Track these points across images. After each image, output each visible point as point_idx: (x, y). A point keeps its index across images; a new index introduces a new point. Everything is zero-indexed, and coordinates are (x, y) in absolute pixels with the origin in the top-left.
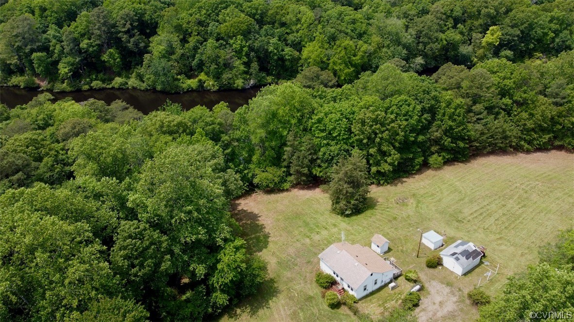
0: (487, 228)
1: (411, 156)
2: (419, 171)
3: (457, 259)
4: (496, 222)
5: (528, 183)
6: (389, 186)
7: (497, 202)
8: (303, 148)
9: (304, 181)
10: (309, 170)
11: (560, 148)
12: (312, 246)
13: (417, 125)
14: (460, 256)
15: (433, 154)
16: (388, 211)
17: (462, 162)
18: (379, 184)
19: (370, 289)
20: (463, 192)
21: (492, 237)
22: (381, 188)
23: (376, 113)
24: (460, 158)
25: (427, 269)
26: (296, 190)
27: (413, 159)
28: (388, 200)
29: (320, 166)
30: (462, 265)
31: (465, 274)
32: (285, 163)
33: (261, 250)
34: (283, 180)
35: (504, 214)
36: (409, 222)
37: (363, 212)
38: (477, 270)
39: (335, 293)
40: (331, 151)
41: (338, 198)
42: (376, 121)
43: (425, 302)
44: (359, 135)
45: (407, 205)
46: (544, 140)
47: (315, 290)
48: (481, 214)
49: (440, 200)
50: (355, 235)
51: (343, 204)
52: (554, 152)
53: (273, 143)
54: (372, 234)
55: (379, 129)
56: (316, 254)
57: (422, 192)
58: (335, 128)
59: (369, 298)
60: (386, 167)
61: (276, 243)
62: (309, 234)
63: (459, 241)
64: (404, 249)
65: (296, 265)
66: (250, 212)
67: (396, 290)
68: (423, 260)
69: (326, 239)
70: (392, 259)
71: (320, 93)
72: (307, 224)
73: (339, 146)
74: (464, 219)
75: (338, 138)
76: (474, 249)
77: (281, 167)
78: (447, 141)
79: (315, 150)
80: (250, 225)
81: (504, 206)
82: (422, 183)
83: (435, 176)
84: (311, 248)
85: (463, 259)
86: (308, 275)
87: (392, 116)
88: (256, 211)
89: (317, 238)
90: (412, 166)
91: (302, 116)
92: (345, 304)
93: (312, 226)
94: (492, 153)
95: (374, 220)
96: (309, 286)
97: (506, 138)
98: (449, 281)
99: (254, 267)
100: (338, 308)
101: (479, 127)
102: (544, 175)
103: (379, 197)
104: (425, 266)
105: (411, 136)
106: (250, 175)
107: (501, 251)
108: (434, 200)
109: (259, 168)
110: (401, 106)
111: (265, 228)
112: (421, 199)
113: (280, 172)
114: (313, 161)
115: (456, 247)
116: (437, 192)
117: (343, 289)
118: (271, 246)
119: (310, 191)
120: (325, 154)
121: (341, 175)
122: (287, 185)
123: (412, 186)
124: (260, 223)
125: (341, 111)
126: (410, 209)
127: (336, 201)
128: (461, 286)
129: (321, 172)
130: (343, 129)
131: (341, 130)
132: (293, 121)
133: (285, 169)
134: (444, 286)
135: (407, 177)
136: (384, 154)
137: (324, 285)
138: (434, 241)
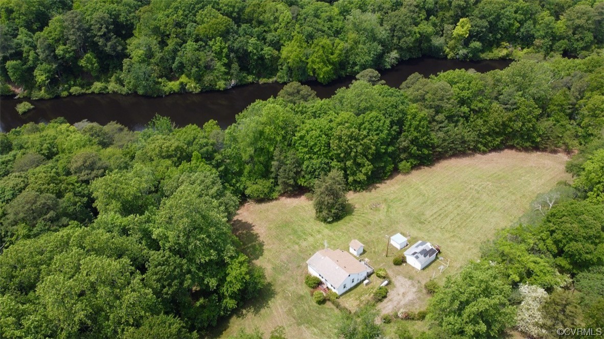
0: (444, 228)
1: (383, 164)
2: (391, 177)
3: (417, 257)
4: (451, 222)
5: (480, 184)
6: (364, 192)
7: (453, 203)
8: (288, 162)
9: (290, 191)
10: (294, 181)
11: (511, 147)
12: (301, 251)
13: (387, 138)
14: (419, 255)
15: (402, 160)
16: (363, 217)
17: (428, 166)
18: (355, 191)
19: (348, 287)
20: (427, 195)
21: (447, 235)
22: (358, 194)
23: (351, 130)
24: (425, 163)
25: (394, 266)
26: (284, 198)
27: (384, 167)
28: (363, 206)
29: (304, 177)
30: (420, 262)
31: (424, 269)
32: (273, 175)
33: (257, 258)
34: (272, 190)
35: (458, 214)
36: (380, 225)
37: (342, 218)
38: (433, 265)
39: (322, 291)
40: (313, 164)
41: (321, 208)
42: (351, 137)
43: (392, 294)
44: (337, 150)
45: (379, 210)
46: (497, 143)
47: (305, 290)
48: (440, 215)
49: (406, 204)
50: (336, 240)
51: (325, 213)
52: (506, 150)
53: (262, 159)
54: (350, 239)
55: (353, 145)
56: (304, 259)
57: (392, 197)
58: (315, 144)
59: (348, 294)
60: (361, 177)
61: (270, 250)
62: (297, 241)
63: (420, 242)
64: (376, 250)
65: (289, 269)
66: (244, 223)
67: (370, 286)
68: (391, 259)
69: (312, 245)
70: (366, 259)
71: (301, 108)
72: (295, 232)
73: (320, 160)
74: (425, 220)
75: (319, 153)
76: (431, 247)
77: (269, 178)
78: (414, 149)
79: (299, 163)
80: (246, 234)
81: (459, 206)
82: (392, 188)
83: (404, 180)
84: (300, 254)
85: (421, 257)
86: (298, 277)
87: (365, 133)
88: (250, 221)
89: (304, 244)
90: (384, 173)
91: (286, 133)
92: (329, 300)
93: (300, 233)
94: (455, 155)
95: (352, 225)
96: (300, 287)
97: (464, 142)
98: (410, 276)
99: (255, 276)
100: (324, 304)
101: (441, 134)
102: (494, 176)
103: (356, 203)
104: (392, 264)
105: (383, 149)
106: (242, 187)
107: (454, 247)
108: (402, 205)
109: (250, 180)
110: (373, 122)
111: (259, 236)
112: (390, 204)
113: (269, 183)
114: (297, 173)
115: (417, 247)
116: (405, 196)
117: (327, 287)
118: (266, 253)
119: (296, 199)
120: (308, 167)
121: (322, 189)
122: (275, 195)
123: (384, 192)
124: (255, 232)
125: (320, 128)
126: (381, 215)
127: (319, 210)
128: (420, 279)
129: (305, 182)
130: (323, 145)
131: (321, 146)
132: (278, 139)
133: (273, 180)
134: (406, 279)
135: (379, 183)
136: (359, 165)
137: (312, 286)
138: (400, 243)
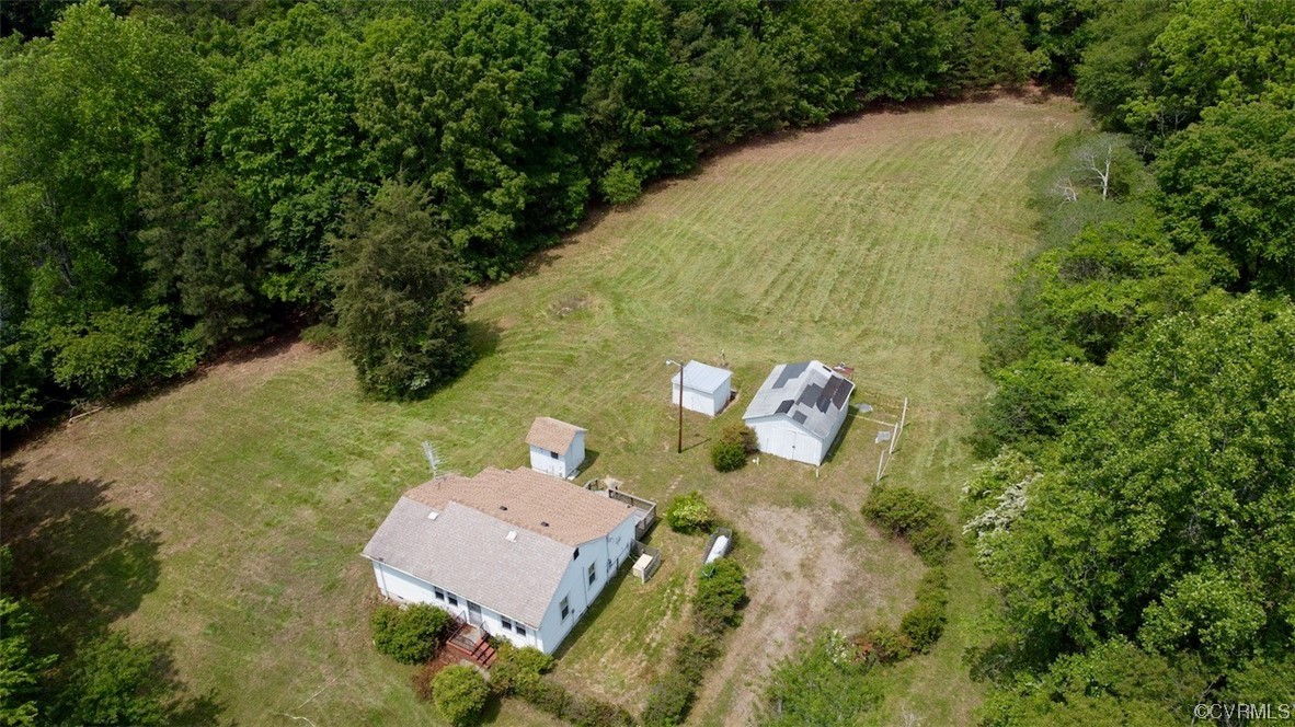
0: (822, 318)
1: (554, 178)
2: (585, 223)
3: (800, 419)
4: (834, 296)
5: (856, 190)
6: (515, 279)
7: (811, 248)
8: (207, 220)
9: (241, 330)
10: (248, 289)
12: (327, 525)
13: (550, 80)
14: (803, 408)
15: (608, 165)
16: (540, 347)
17: (686, 175)
18: (485, 282)
19: (579, 606)
20: (721, 245)
21: (845, 337)
22: (495, 292)
23: (423, 57)
24: (675, 167)
25: (720, 478)
26: (223, 367)
27: (560, 189)
28: (528, 317)
29: (283, 269)
30: (815, 432)
31: (828, 457)
32: (158, 288)
33: (131, 606)
34: (165, 347)
35: (842, 273)
36: (614, 358)
37: (465, 369)
38: (851, 435)
39: (466, 664)
40: (306, 208)
41: (375, 344)
42: (425, 81)
43: (761, 581)
44: (384, 134)
45: (591, 316)
46: (846, 90)
47: (387, 683)
48: (790, 287)
49: (671, 280)
50: (465, 445)
51: (394, 358)
53: (92, 226)
54: (519, 427)
55: (444, 106)
56: (351, 551)
57: (615, 270)
58: (298, 131)
59: (585, 637)
60: (495, 223)
61: (189, 559)
62: (304, 490)
63: (779, 369)
64: (633, 440)
65: (287, 612)
66: (65, 484)
67: (661, 577)
68: (701, 456)
69: (372, 488)
70: (609, 481)
71: (216, 38)
72: (289, 462)
73: (328, 186)
74: (753, 311)
75: (318, 159)
76: (828, 375)
77: (148, 305)
78: (635, 119)
79: (249, 218)
80: (74, 525)
81: (831, 253)
82: (605, 250)
83: (631, 224)
84: (327, 536)
85: (813, 413)
86: (341, 634)
87: (474, 60)
88: (88, 473)
89: (336, 493)
90: (563, 210)
91: (175, 112)
92: (511, 692)
93: (310, 460)
94: (747, 140)
95: (509, 382)
96: (357, 674)
97: (767, 93)
98: (793, 489)
99: (94, 693)
100: (492, 719)
101: (703, 71)
102: (879, 166)
103: (499, 314)
104: (712, 471)
105: (544, 118)
106: (35, 358)
107: (884, 365)
108: (658, 282)
109: (63, 323)
110: (490, 28)
111: (133, 519)
112: (620, 290)
113: (149, 319)
114: (254, 256)
115: (780, 384)
116: (656, 260)
117: (487, 638)
118: (170, 576)
119: (272, 360)
120: (287, 222)
121: (363, 264)
122: (185, 361)
123: (581, 263)
124: (113, 508)
125: (305, 70)
126: (602, 319)
127: (369, 355)
128: (834, 494)
129: (291, 286)
130: (327, 128)
131: (324, 132)
132: (146, 135)
133: (165, 309)
134: (789, 511)
135: (557, 245)
136: (477, 185)
137: (414, 650)
138: (711, 389)
